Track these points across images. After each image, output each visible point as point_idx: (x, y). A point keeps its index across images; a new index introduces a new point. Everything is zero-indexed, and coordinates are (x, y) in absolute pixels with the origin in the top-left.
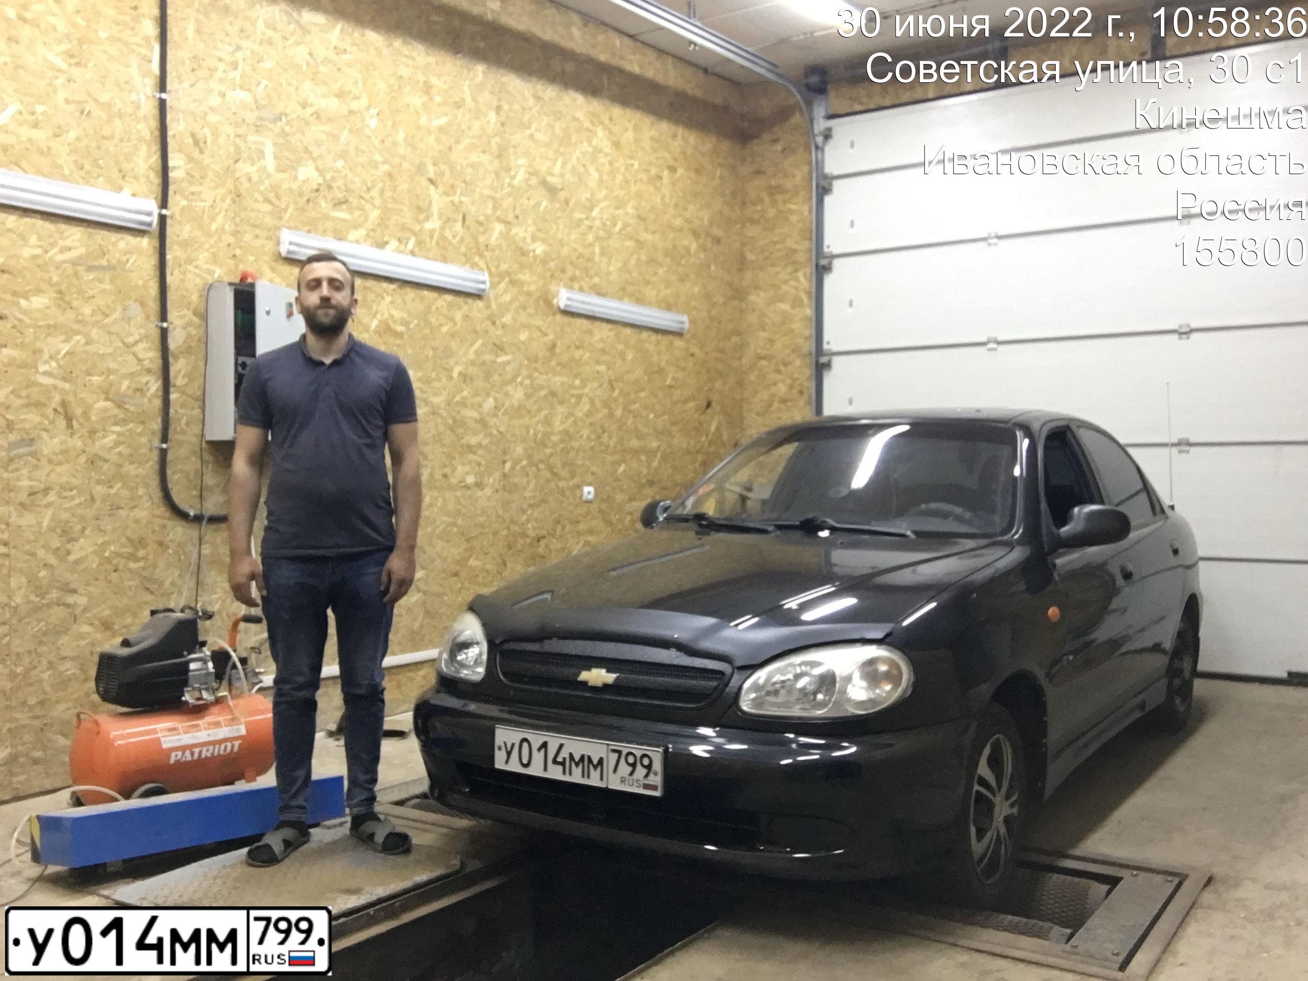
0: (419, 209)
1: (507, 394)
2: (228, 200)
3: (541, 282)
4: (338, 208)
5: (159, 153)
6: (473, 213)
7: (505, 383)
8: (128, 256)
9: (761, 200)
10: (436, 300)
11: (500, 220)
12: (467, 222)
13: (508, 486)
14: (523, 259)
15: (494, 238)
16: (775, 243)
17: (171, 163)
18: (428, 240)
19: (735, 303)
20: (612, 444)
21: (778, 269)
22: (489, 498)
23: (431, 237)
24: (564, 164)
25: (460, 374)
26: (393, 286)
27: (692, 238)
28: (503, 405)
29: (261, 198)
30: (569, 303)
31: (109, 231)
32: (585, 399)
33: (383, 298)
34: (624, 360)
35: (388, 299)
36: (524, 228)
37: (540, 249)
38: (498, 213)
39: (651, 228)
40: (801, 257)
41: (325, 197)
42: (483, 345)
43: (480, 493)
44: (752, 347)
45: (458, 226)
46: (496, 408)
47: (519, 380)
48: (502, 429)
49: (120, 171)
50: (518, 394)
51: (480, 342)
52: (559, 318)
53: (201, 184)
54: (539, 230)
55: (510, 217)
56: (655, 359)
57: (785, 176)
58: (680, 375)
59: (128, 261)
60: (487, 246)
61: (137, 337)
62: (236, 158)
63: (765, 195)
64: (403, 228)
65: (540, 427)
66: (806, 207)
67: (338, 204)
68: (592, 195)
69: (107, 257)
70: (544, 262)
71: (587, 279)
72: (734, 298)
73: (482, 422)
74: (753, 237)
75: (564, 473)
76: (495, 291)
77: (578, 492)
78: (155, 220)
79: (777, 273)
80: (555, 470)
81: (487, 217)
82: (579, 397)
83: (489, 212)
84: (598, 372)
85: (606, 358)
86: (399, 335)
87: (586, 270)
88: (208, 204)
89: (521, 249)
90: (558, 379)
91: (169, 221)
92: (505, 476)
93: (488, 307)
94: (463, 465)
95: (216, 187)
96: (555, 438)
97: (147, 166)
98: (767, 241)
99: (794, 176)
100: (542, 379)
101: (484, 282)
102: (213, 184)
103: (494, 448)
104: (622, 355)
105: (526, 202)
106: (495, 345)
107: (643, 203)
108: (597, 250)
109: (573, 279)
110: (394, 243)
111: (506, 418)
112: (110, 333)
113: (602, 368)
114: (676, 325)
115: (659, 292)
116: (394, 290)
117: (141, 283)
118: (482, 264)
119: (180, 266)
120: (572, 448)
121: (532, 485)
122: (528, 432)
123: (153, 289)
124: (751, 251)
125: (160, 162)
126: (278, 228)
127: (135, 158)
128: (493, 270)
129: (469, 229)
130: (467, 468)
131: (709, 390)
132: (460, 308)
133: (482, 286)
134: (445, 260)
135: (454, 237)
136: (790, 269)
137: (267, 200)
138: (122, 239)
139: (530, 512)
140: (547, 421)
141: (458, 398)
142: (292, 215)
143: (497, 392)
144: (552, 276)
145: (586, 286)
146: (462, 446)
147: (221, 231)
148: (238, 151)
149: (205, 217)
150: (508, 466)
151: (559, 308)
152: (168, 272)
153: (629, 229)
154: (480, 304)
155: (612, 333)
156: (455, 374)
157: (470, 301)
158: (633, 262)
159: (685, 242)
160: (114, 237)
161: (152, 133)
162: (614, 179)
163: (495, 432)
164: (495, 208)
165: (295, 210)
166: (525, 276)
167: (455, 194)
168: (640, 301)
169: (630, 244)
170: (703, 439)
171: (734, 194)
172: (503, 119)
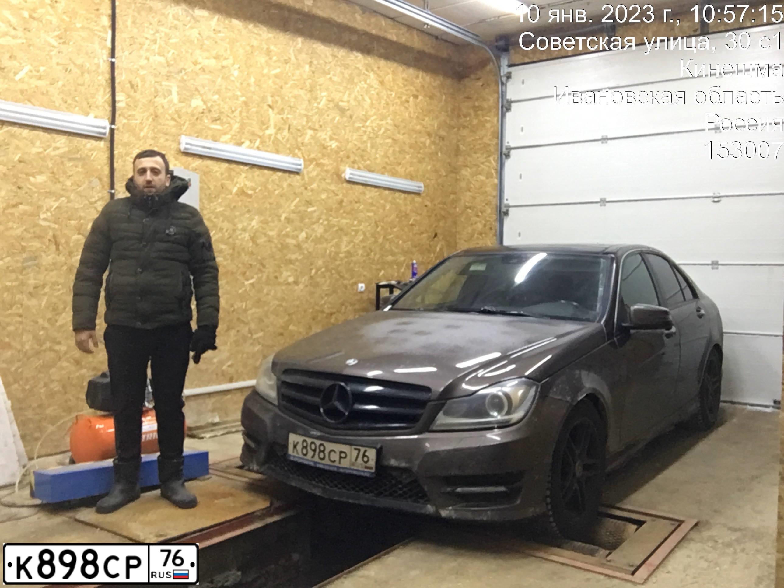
0: (263, 123)
1: (313, 230)
2: (151, 119)
3: (335, 164)
4: (214, 123)
5: (110, 93)
6: (294, 124)
7: (314, 223)
8: (92, 152)
9: (468, 115)
10: (272, 175)
11: (310, 128)
12: (291, 130)
13: (313, 283)
14: (324, 150)
15: (307, 139)
16: (477, 140)
17: (117, 98)
18: (267, 140)
19: (453, 175)
20: (376, 259)
21: (479, 155)
22: (302, 291)
23: (270, 138)
24: (350, 95)
25: (286, 218)
26: (246, 168)
27: (427, 137)
28: (311, 236)
29: (169, 118)
30: (352, 176)
31: (81, 137)
32: (360, 233)
33: (241, 175)
34: (384, 209)
35: (244, 175)
36: (325, 132)
37: (334, 145)
38: (310, 124)
39: (402, 132)
40: (492, 149)
41: (207, 117)
42: (299, 201)
43: (296, 287)
44: (463, 201)
45: (286, 132)
46: (306, 238)
47: (321, 221)
48: (310, 250)
49: (88, 104)
50: (319, 230)
51: (298, 199)
52: (345, 185)
53: (135, 110)
54: (335, 134)
55: (317, 127)
56: (403, 209)
57: (484, 100)
58: (418, 218)
59: (92, 154)
60: (302, 143)
61: (97, 198)
62: (156, 95)
63: (471, 111)
64: (253, 134)
65: (333, 249)
66: (496, 119)
67: (215, 120)
68: (366, 112)
69: (80, 153)
70: (337, 153)
71: (363, 162)
72: (452, 172)
73: (299, 246)
74: (464, 136)
75: (346, 276)
76: (308, 170)
77: (355, 287)
78: (107, 131)
79: (478, 158)
80: (341, 274)
81: (303, 127)
82: (357, 232)
83: (304, 123)
84: (368, 216)
85: (374, 208)
86: (250, 196)
87: (362, 156)
88: (138, 122)
89: (323, 145)
90: (344, 221)
91: (116, 132)
92: (311, 277)
93: (303, 179)
94: (287, 271)
95: (144, 112)
96: (342, 255)
97: (103, 100)
98: (473, 138)
99: (489, 100)
100: (334, 221)
101: (300, 165)
102: (142, 110)
103: (305, 261)
104: (384, 207)
105: (327, 117)
106: (307, 201)
107: (398, 117)
108: (369, 145)
109: (354, 162)
110: (247, 143)
111: (313, 244)
112: (81, 196)
113: (371, 214)
114: (417, 189)
115: (406, 169)
116: (247, 170)
117: (99, 167)
118: (300, 154)
119: (122, 157)
120: (352, 260)
121: (328, 282)
122: (326, 252)
123: (106, 171)
124: (463, 145)
125: (111, 98)
126: (180, 135)
127: (97, 96)
128: (306, 157)
129: (292, 134)
130: (289, 273)
131: (436, 227)
132: (286, 180)
133: (299, 167)
134: (277, 152)
135: (283, 138)
136: (485, 156)
137: (173, 119)
138: (89, 142)
139: (326, 298)
140: (338, 245)
141: (284, 233)
142: (187, 127)
143: (307, 228)
144: (342, 161)
145: (361, 166)
146: (286, 260)
147: (146, 137)
148: (156, 91)
149: (137, 129)
150: (313, 271)
151: (345, 179)
152: (115, 160)
153: (389, 132)
154: (298, 177)
155: (378, 194)
156: (283, 218)
157: (292, 176)
158: (391, 151)
159: (423, 140)
160: (84, 141)
161: (106, 81)
162: (380, 103)
163: (306, 252)
164: (308, 122)
165: (190, 124)
166: (325, 161)
167: (284, 113)
168: (394, 174)
169: (389, 141)
170: (432, 255)
171: (453, 110)
172: (313, 69)
